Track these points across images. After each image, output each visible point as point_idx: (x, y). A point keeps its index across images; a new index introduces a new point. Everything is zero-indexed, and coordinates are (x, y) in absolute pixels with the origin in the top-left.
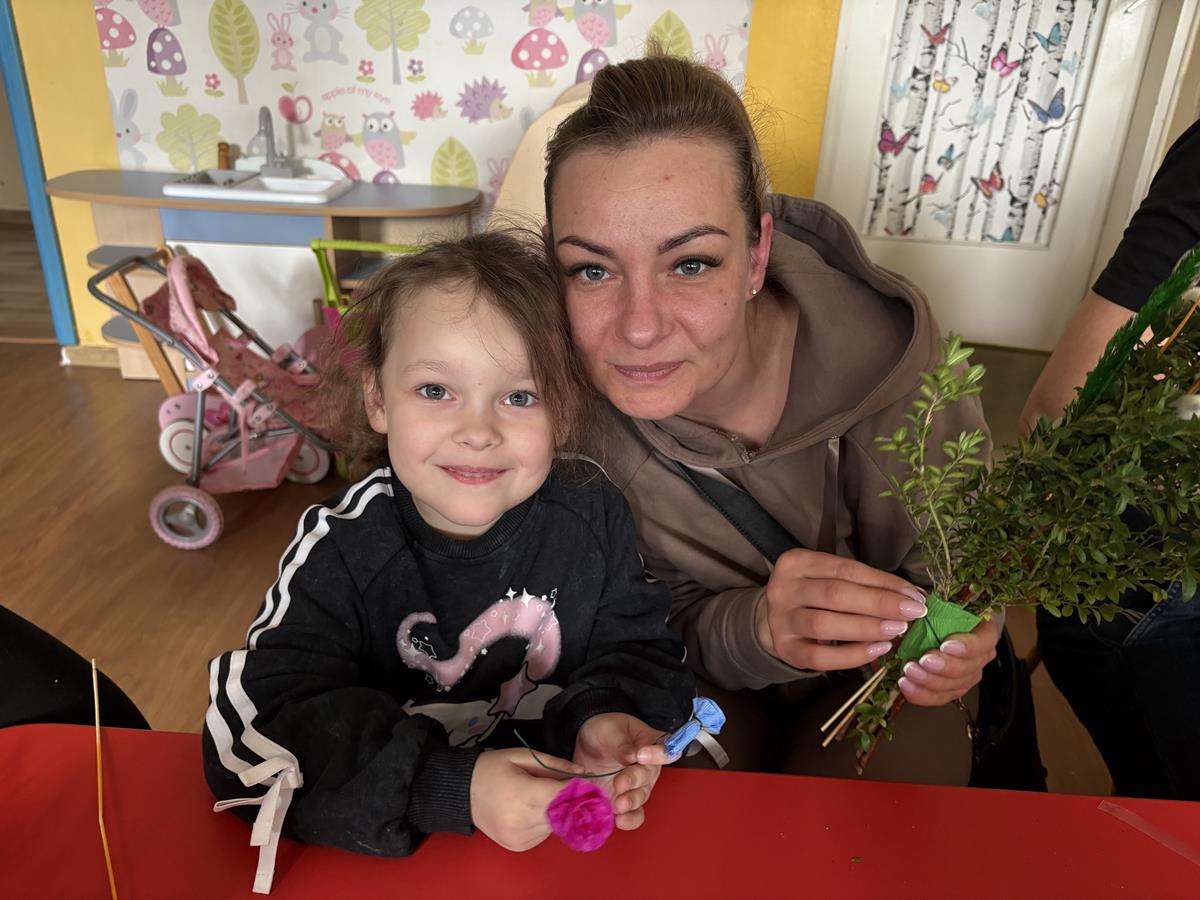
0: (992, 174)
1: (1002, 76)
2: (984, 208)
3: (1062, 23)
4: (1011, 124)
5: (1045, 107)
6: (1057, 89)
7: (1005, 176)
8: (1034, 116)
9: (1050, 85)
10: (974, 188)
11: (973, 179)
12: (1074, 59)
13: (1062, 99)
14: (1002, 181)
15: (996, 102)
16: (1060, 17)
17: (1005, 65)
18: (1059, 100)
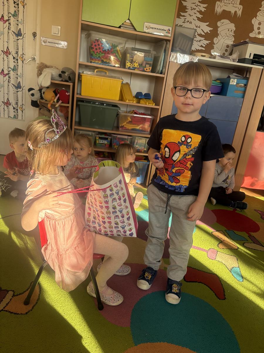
0: (7, 101)
1: (4, 77)
2: (7, 110)
3: (16, 66)
4: (9, 89)
5: (17, 86)
7: (11, 102)
8: (14, 88)
9: (16, 81)
10: (3, 104)
11: (2, 102)
12: (21, 75)
13: (20, 84)
14: (10, 103)
15: (4, 83)
16: (15, 64)
17: (4, 74)
18: (19, 85)
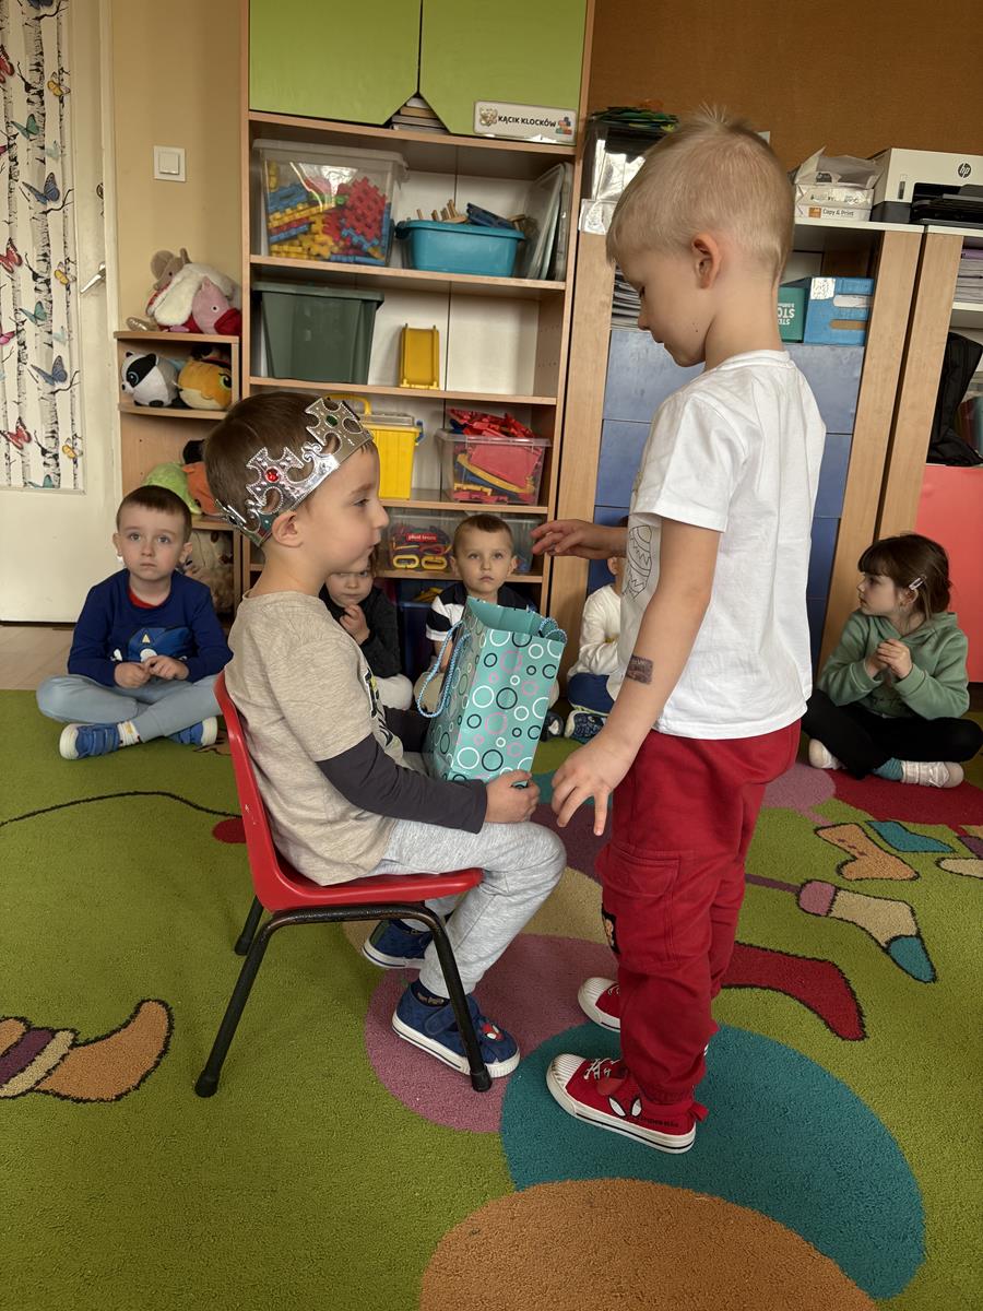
0: (18, 428)
2: (19, 459)
4: (22, 387)
5: (50, 373)
6: (54, 358)
8: (41, 379)
9: (47, 354)
12: (63, 333)
13: (63, 366)
14: (29, 435)
16: (41, 297)
18: (59, 367)
